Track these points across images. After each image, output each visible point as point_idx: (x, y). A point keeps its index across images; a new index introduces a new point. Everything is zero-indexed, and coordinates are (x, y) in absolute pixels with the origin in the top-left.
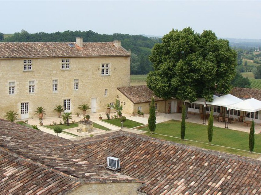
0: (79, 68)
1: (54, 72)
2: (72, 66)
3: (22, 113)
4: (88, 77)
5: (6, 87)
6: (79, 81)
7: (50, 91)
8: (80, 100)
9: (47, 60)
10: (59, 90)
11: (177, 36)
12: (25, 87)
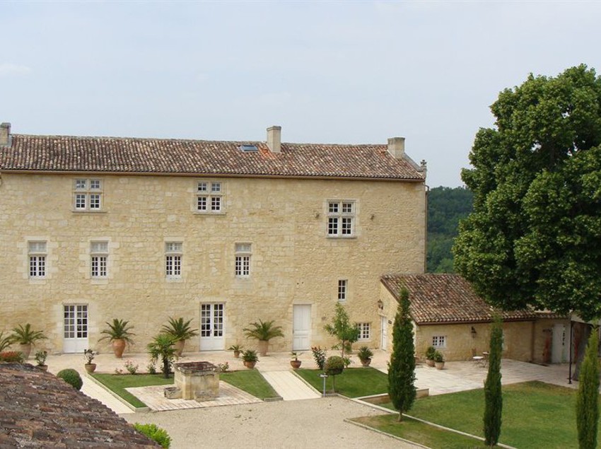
0: (253, 212)
1: (172, 218)
2: (229, 203)
3: (66, 336)
4: (283, 239)
5: (18, 256)
6: (253, 251)
7: (157, 273)
8: (253, 308)
9: (148, 183)
10: (186, 275)
11: (533, 91)
12: (77, 258)
